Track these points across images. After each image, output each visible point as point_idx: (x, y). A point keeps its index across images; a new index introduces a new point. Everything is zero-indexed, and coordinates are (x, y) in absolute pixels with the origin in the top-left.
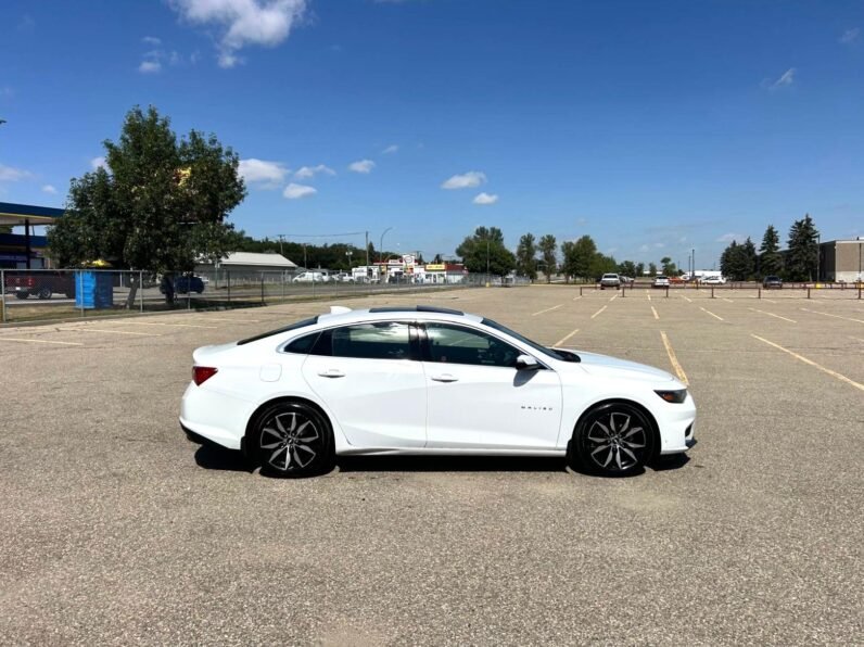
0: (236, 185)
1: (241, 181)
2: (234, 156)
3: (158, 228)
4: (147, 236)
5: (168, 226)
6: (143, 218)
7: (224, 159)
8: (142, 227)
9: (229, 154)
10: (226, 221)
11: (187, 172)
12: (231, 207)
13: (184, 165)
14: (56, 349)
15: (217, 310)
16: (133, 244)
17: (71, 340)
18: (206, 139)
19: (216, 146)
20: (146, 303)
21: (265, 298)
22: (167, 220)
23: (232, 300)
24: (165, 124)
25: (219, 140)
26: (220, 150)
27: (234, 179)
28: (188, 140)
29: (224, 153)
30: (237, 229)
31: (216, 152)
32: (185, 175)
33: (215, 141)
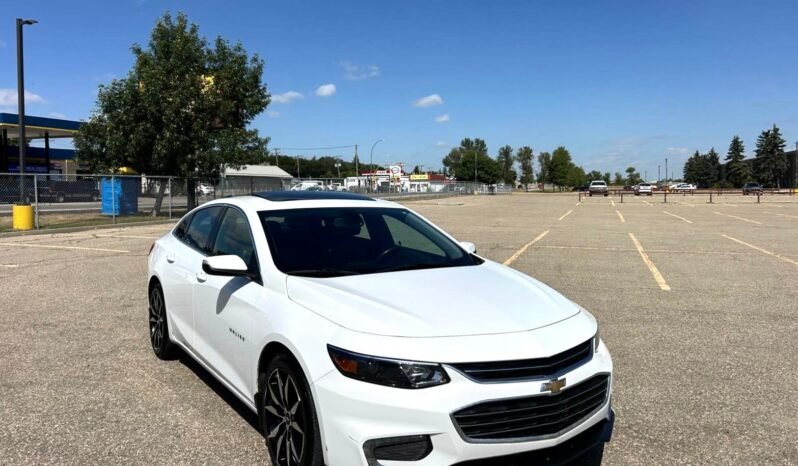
0: (259, 92)
1: (264, 89)
2: (260, 62)
3: (186, 133)
4: (176, 141)
6: (173, 122)
7: (250, 65)
8: (172, 131)
9: (255, 60)
10: (248, 128)
11: (210, 79)
12: (253, 114)
13: (206, 72)
14: (102, 256)
16: (162, 149)
17: (114, 247)
18: (231, 45)
19: (241, 53)
20: (175, 210)
22: (195, 126)
24: (193, 31)
25: (243, 47)
26: (245, 57)
27: (257, 87)
28: (213, 47)
29: (249, 60)
30: (262, 136)
31: (241, 58)
32: (209, 83)
33: (239, 49)
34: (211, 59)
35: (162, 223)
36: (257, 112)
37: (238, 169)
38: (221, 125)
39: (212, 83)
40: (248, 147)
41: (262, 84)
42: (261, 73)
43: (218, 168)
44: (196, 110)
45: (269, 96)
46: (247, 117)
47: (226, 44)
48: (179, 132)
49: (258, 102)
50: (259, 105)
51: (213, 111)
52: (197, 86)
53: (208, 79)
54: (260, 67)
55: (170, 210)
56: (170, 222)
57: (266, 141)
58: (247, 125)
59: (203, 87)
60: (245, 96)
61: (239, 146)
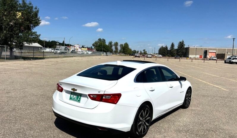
0: (37, 19)
1: (39, 18)
2: (38, 9)
3: (11, 31)
4: (8, 34)
5: (15, 31)
6: (7, 28)
7: (34, 10)
8: (6, 31)
9: (36, 8)
10: (33, 31)
11: (20, 13)
12: (35, 26)
13: (19, 11)
15: (30, 60)
16: (3, 36)
19: (31, 6)
20: (7, 57)
21: (44, 56)
22: (15, 29)
23: (34, 57)
25: (32, 4)
26: (32, 7)
27: (37, 17)
28: (21, 3)
29: (34, 8)
30: (38, 34)
31: (31, 7)
32: (19, 14)
33: (31, 4)
34: (20, 7)
35: (3, 61)
36: (36, 26)
37: (30, 44)
38: (23, 29)
39: (21, 15)
40: (33, 37)
41: (39, 16)
42: (38, 13)
43: (23, 44)
44: (15, 24)
45: (41, 20)
46: (33, 27)
47: (26, 2)
48: (9, 31)
49: (36, 23)
50: (37, 23)
51: (21, 25)
52: (15, 15)
53: (19, 13)
54: (38, 11)
55: (5, 57)
56: (6, 61)
57: (39, 35)
58: (33, 30)
59: (18, 16)
60: (33, 20)
61: (30, 37)
